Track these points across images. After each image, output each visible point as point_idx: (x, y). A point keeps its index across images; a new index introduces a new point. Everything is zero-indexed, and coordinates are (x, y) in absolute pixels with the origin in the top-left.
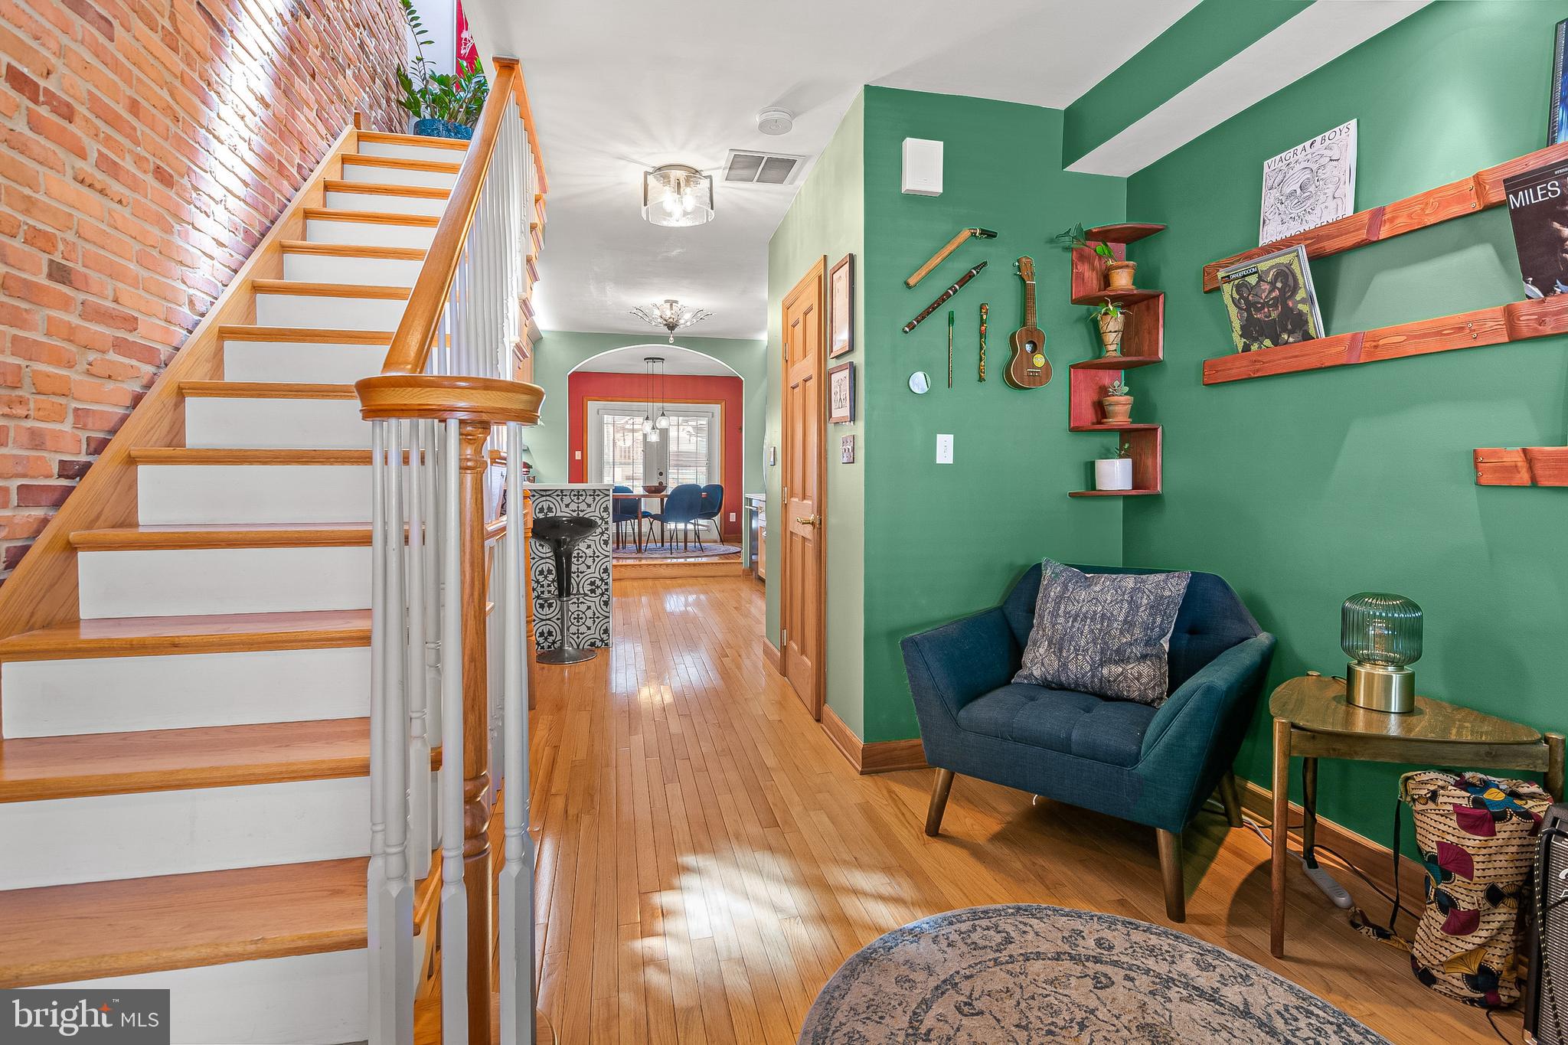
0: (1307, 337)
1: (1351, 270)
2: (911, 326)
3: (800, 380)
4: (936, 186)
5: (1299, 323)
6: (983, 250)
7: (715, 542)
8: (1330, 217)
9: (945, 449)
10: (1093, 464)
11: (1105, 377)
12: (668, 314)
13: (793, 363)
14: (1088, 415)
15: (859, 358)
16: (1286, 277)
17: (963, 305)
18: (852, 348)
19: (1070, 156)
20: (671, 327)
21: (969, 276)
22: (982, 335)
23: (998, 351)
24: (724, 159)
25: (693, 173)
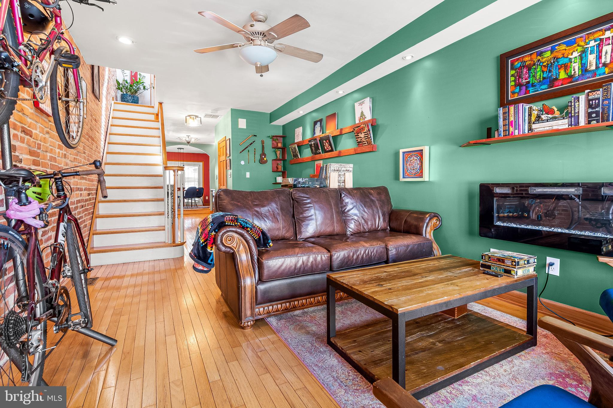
0: (299, 158)
1: (302, 148)
2: (241, 152)
3: (222, 160)
4: (244, 127)
5: (298, 156)
6: (254, 138)
7: (201, 206)
8: (300, 140)
9: (248, 175)
10: (276, 178)
11: (279, 162)
12: (187, 139)
13: (221, 156)
14: (276, 169)
15: (231, 158)
16: (295, 148)
17: (251, 148)
18: (230, 156)
19: (271, 122)
20: (188, 143)
21: (252, 143)
22: (255, 154)
23: (258, 157)
24: (204, 115)
25: (197, 117)
